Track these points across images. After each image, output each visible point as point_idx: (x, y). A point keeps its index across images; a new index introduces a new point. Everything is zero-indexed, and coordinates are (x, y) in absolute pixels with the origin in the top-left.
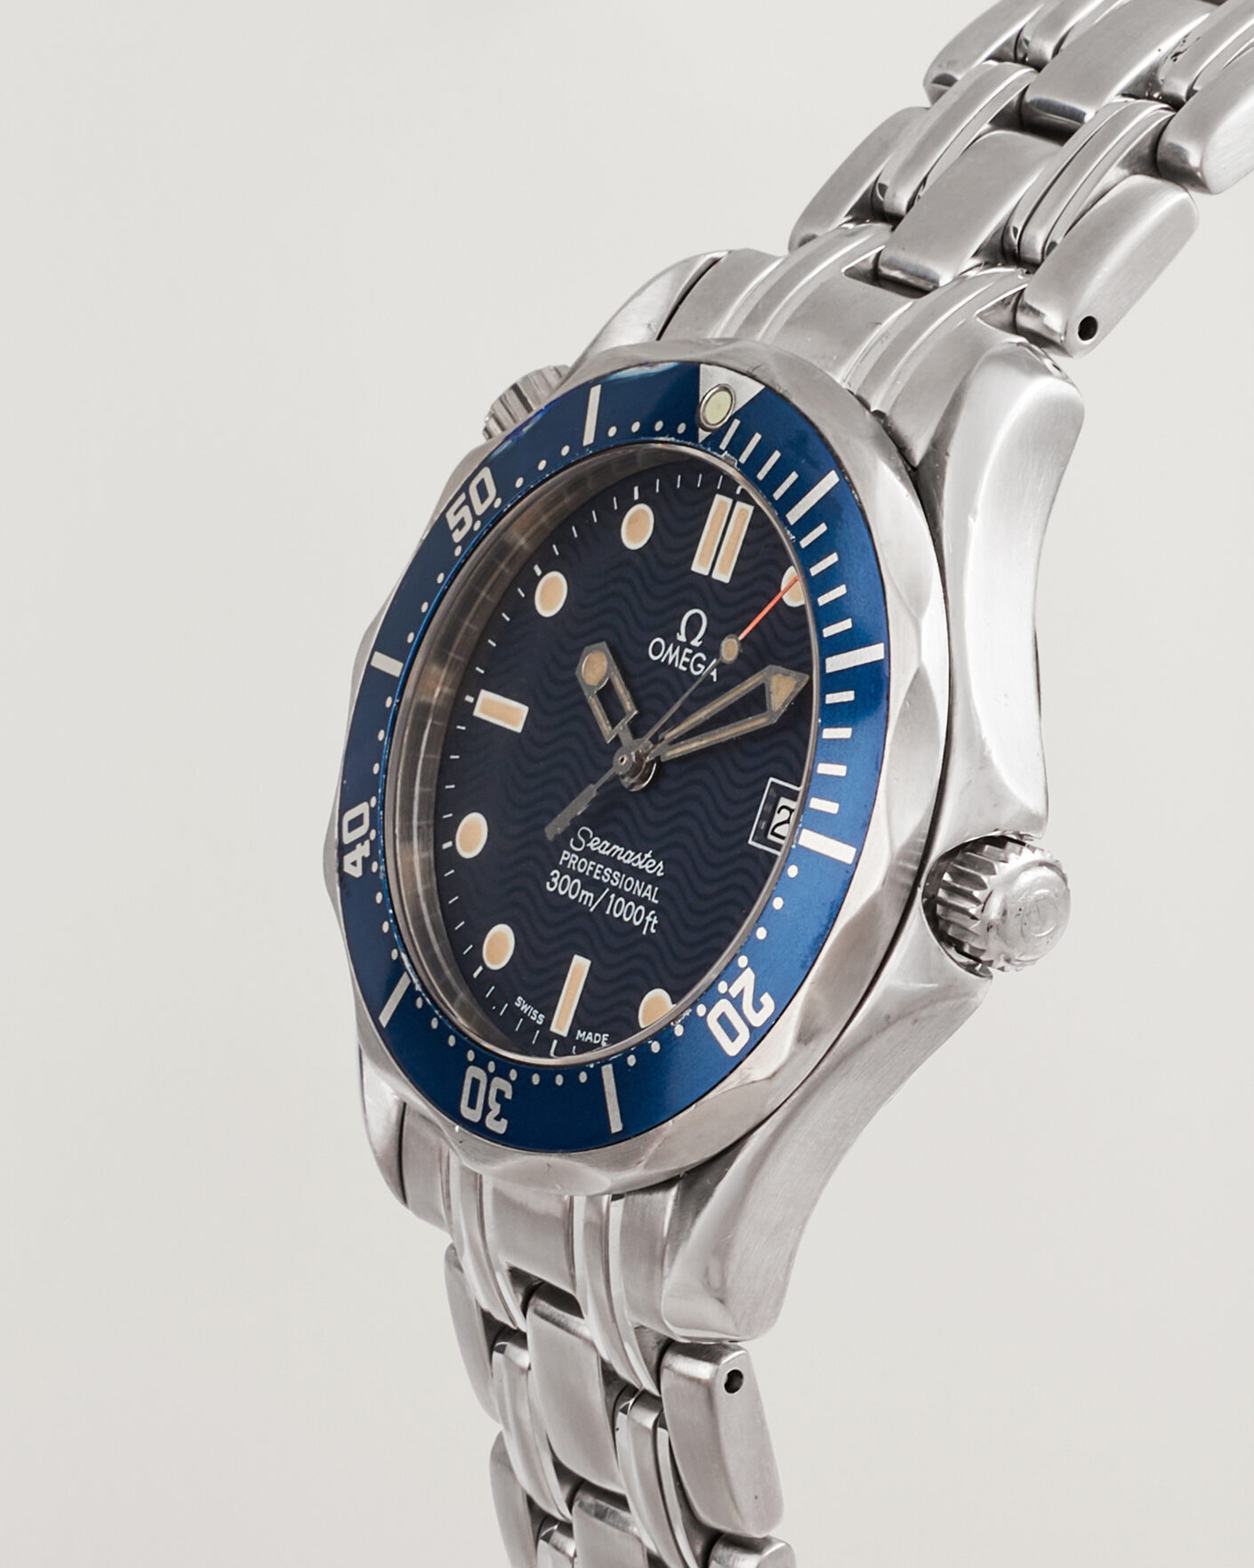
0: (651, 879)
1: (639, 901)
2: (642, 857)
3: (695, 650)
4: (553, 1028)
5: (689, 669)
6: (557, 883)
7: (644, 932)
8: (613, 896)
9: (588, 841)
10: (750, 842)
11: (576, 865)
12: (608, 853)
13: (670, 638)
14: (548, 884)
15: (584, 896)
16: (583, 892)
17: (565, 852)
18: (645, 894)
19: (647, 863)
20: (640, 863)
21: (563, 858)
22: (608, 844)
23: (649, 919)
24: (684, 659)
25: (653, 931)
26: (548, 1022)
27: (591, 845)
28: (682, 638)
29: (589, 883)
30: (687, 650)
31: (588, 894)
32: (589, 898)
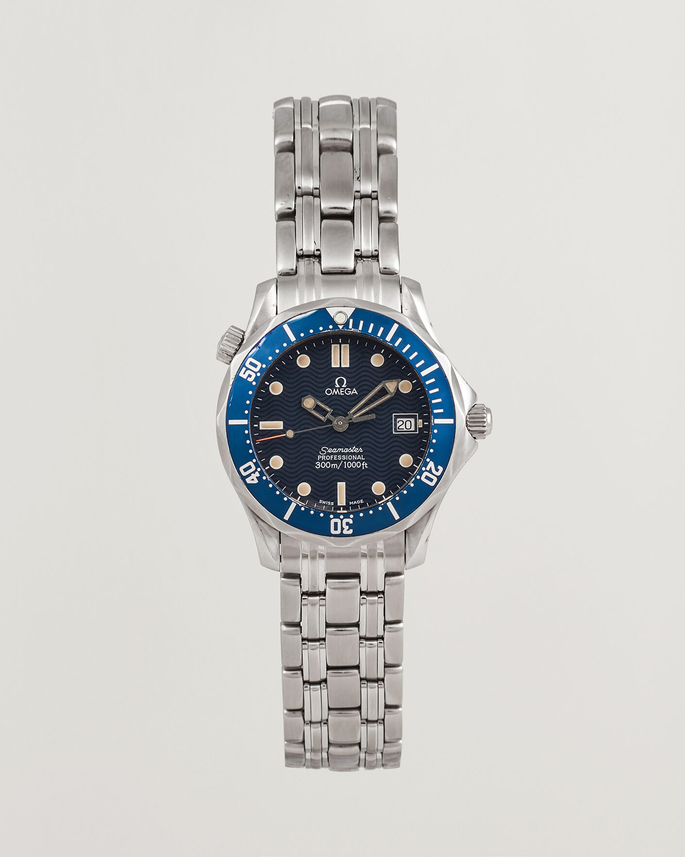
0: (360, 453)
1: (356, 461)
2: (352, 449)
3: (345, 388)
4: (339, 504)
5: (345, 394)
6: (319, 465)
7: (363, 468)
8: (345, 463)
9: (327, 450)
10: (394, 433)
11: (325, 458)
12: (337, 451)
13: (333, 387)
14: (316, 467)
15: (333, 466)
16: (332, 465)
17: (319, 456)
18: (358, 458)
19: (355, 450)
20: (352, 451)
21: (319, 458)
22: (336, 449)
23: (363, 464)
24: (341, 392)
25: (367, 467)
26: (336, 503)
27: (329, 451)
28: (338, 386)
29: (333, 462)
30: (341, 389)
31: (334, 465)
32: (336, 466)
